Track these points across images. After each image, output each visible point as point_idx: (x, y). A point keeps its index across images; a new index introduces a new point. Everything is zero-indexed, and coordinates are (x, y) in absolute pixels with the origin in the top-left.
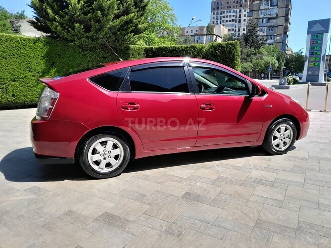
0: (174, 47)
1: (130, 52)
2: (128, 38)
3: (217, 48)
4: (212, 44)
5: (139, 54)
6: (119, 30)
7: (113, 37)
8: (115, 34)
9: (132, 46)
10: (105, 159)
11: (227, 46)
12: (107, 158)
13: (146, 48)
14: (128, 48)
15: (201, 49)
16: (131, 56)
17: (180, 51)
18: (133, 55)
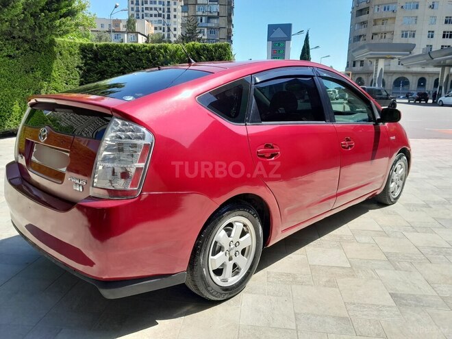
0: (132, 45)
1: (55, 49)
2: (60, 26)
3: (202, 51)
4: (193, 45)
5: (71, 53)
6: (42, 10)
7: (32, 21)
8: (34, 15)
9: (58, 40)
10: (230, 259)
11: (216, 50)
12: (234, 257)
13: (81, 44)
14: (52, 43)
15: (176, 52)
16: (58, 56)
17: (142, 53)
18: (61, 54)
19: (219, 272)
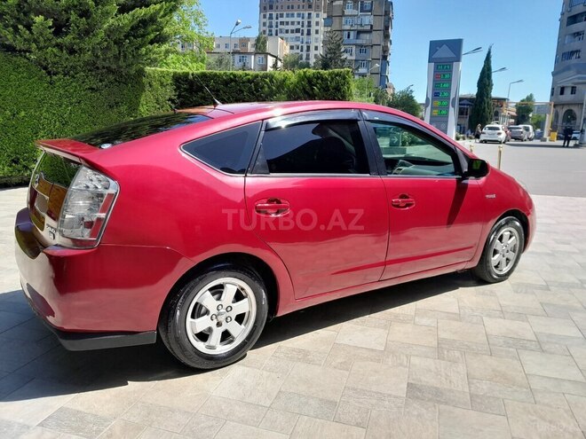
0: (232, 74)
1: (144, 80)
2: (146, 54)
3: (315, 80)
4: (305, 73)
5: (162, 84)
6: (127, 37)
7: (115, 49)
8: (118, 43)
9: (148, 69)
10: (219, 324)
11: (332, 79)
12: (224, 323)
13: (175, 73)
14: (141, 73)
15: (284, 81)
16: (147, 88)
17: (243, 82)
18: (151, 86)
19: (203, 336)
